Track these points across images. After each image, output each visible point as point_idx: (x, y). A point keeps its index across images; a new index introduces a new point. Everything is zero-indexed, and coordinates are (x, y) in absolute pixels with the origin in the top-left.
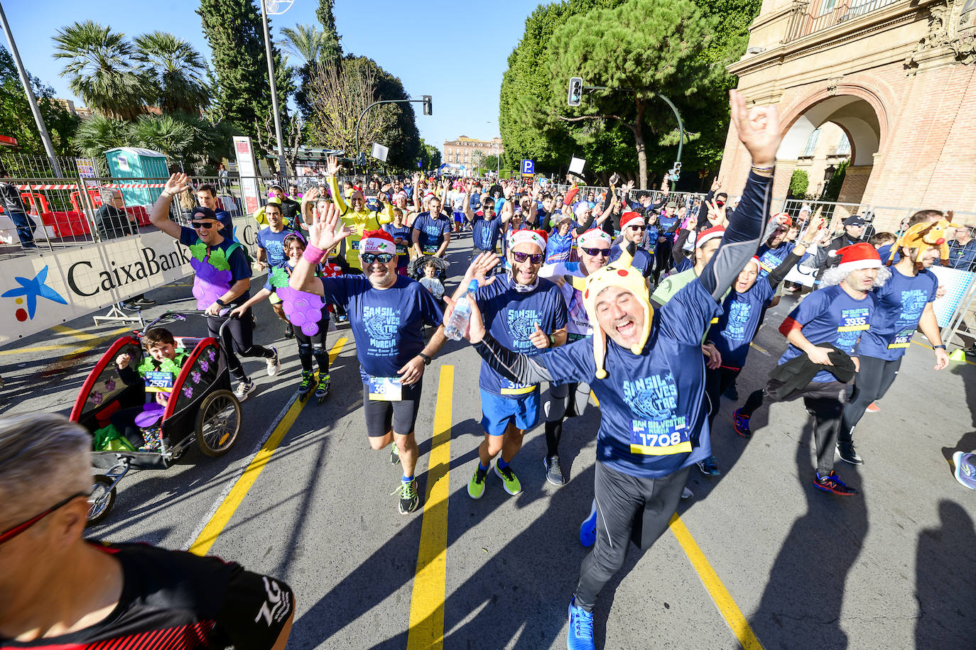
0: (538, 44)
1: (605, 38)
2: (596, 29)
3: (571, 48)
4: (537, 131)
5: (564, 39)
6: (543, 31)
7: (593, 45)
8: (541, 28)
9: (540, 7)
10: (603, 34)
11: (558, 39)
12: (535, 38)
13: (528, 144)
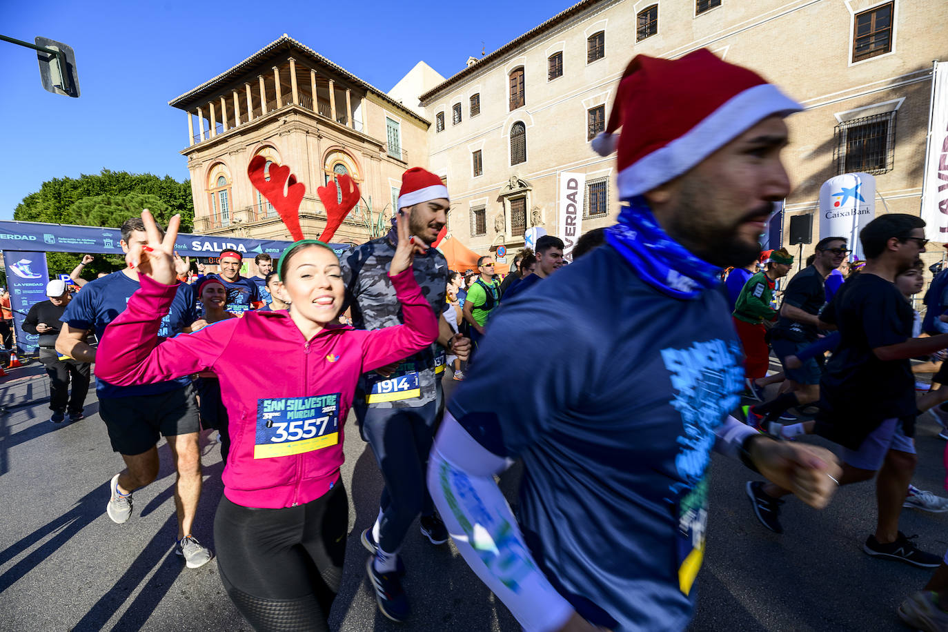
0: (60, 202)
1: (114, 216)
2: (107, 210)
3: (90, 216)
4: (73, 257)
5: (84, 210)
6: (62, 196)
7: (107, 218)
8: (59, 194)
9: (55, 179)
10: (112, 213)
11: (79, 207)
12: (56, 198)
13: (64, 264)
